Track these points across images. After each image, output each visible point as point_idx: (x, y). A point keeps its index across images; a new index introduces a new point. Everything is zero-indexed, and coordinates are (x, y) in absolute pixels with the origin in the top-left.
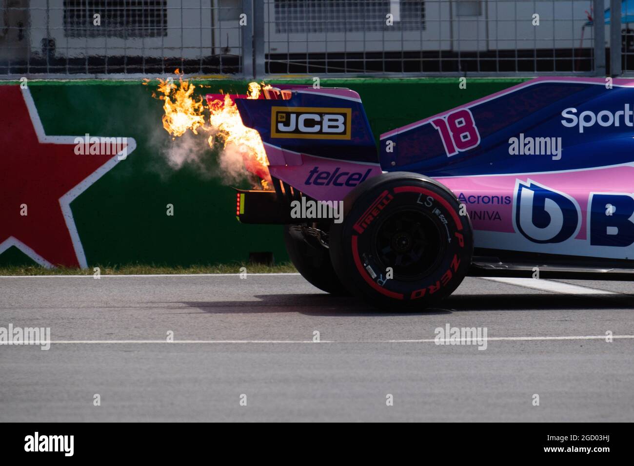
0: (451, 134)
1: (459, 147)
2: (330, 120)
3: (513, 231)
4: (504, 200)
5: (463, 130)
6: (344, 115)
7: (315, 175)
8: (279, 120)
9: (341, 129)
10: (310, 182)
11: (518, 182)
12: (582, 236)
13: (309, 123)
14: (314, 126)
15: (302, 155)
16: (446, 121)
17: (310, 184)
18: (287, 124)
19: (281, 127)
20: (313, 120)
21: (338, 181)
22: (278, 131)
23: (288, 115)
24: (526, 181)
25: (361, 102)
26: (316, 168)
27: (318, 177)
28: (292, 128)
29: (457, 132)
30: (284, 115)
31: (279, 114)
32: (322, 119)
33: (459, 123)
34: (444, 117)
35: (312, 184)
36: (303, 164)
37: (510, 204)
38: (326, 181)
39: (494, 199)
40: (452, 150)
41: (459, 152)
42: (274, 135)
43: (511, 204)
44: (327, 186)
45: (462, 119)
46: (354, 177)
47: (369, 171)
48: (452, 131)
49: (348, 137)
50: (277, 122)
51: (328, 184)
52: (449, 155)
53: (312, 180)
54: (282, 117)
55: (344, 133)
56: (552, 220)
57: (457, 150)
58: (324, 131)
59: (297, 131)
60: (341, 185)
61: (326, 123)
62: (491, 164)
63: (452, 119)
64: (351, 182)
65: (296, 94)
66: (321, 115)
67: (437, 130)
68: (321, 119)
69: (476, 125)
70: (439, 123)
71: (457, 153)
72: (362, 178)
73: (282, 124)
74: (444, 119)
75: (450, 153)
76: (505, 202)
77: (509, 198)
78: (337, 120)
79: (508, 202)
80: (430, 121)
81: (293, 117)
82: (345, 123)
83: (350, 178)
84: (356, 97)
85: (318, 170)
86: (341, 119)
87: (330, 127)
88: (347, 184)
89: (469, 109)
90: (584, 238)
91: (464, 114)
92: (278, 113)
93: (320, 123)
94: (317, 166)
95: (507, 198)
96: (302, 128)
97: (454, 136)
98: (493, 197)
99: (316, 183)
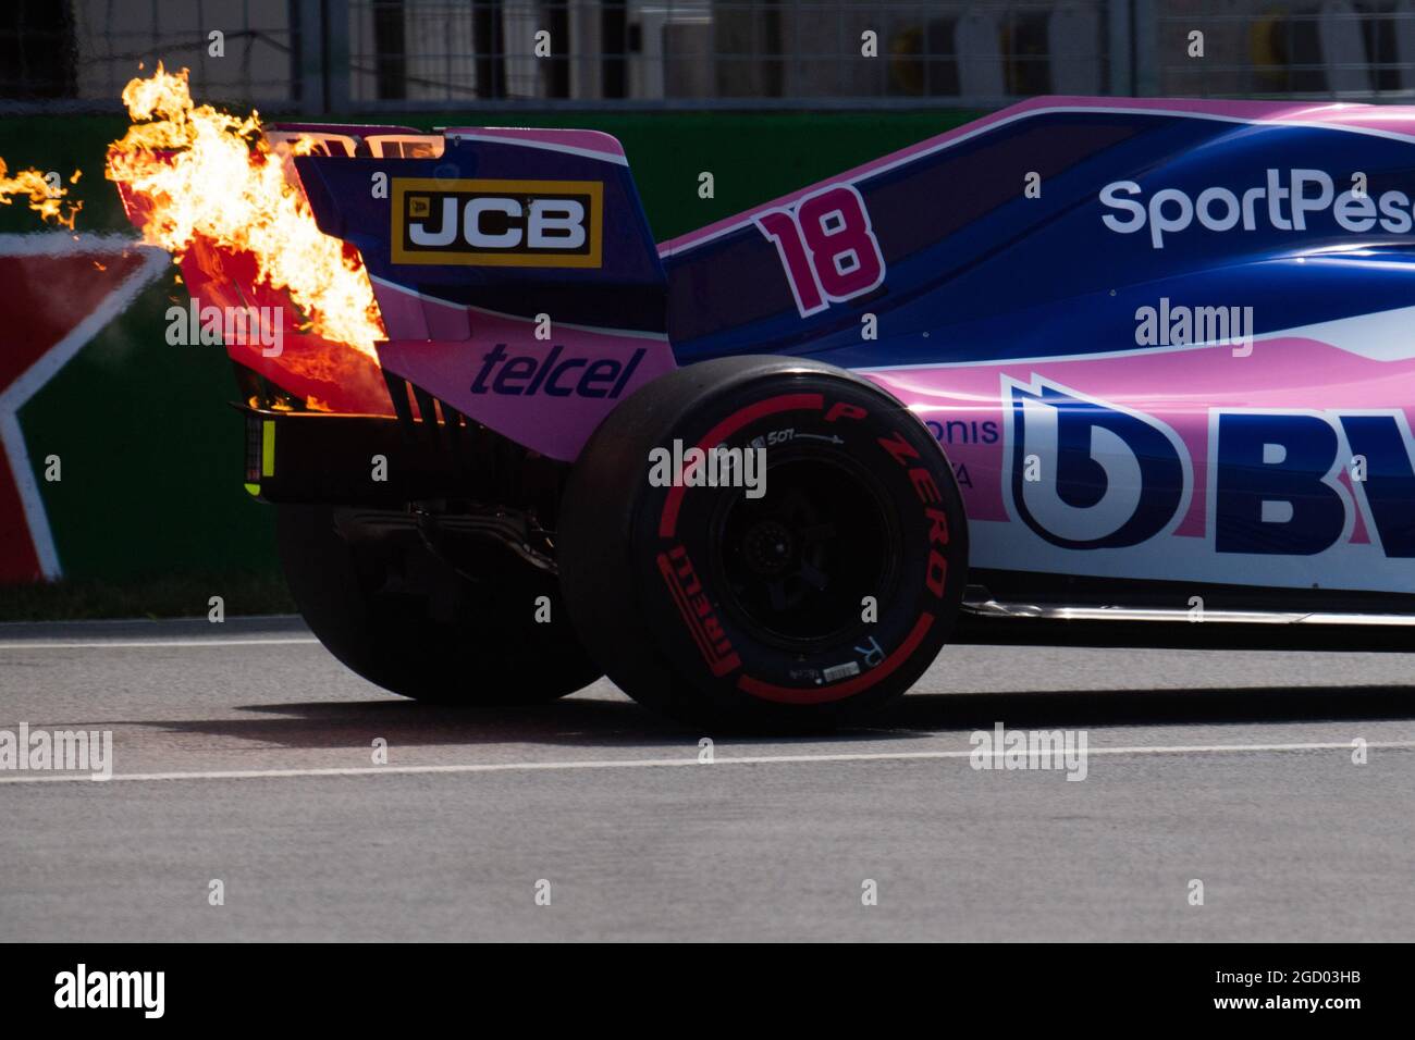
0: (809, 254)
1: (830, 291)
2: (547, 215)
3: (1004, 517)
4: (980, 432)
5: (840, 243)
6: (585, 201)
7: (499, 366)
8: (413, 213)
9: (576, 239)
10: (485, 384)
11: (1007, 382)
12: (1193, 527)
13: (493, 223)
14: (504, 232)
15: (470, 313)
16: (795, 217)
17: (484, 390)
18: (433, 225)
19: (418, 234)
20: (503, 214)
21: (559, 384)
22: (409, 245)
23: (437, 199)
24: (1028, 380)
25: (627, 164)
26: (500, 348)
27: (506, 372)
28: (447, 235)
29: (825, 248)
30: (426, 201)
31: (412, 199)
32: (526, 212)
33: (833, 223)
34: (792, 208)
35: (490, 391)
36: (471, 336)
37: (996, 443)
38: (526, 383)
39: (954, 428)
40: (811, 299)
41: (830, 303)
42: (399, 256)
43: (999, 441)
44: (528, 397)
45: (838, 214)
46: (599, 371)
47: (640, 353)
48: (811, 246)
49: (594, 260)
50: (408, 220)
51: (532, 391)
52: (805, 313)
53: (489, 382)
54: (421, 207)
55: (584, 249)
56: (1111, 486)
57: (826, 300)
58: (531, 244)
59: (460, 244)
60: (566, 392)
61: (536, 223)
62: (926, 335)
63: (810, 213)
64: (592, 385)
65: (456, 144)
66: (524, 200)
67: (773, 243)
68: (523, 212)
69: (873, 230)
70: (779, 224)
71: (825, 306)
72: (620, 374)
73: (420, 226)
74: (789, 213)
75: (807, 306)
76: (984, 438)
77: (994, 425)
78: (564, 215)
79: (990, 436)
80: (755, 219)
81: (450, 206)
82: (586, 223)
83: (591, 375)
84: (613, 150)
85: (504, 352)
86: (575, 210)
87: (547, 233)
88: (583, 390)
89: (856, 185)
90: (1200, 532)
91: (842, 200)
92: (408, 195)
93: (521, 223)
94: (502, 343)
95: (989, 427)
96: (474, 236)
97: (816, 259)
98: (950, 425)
99: (499, 388)
